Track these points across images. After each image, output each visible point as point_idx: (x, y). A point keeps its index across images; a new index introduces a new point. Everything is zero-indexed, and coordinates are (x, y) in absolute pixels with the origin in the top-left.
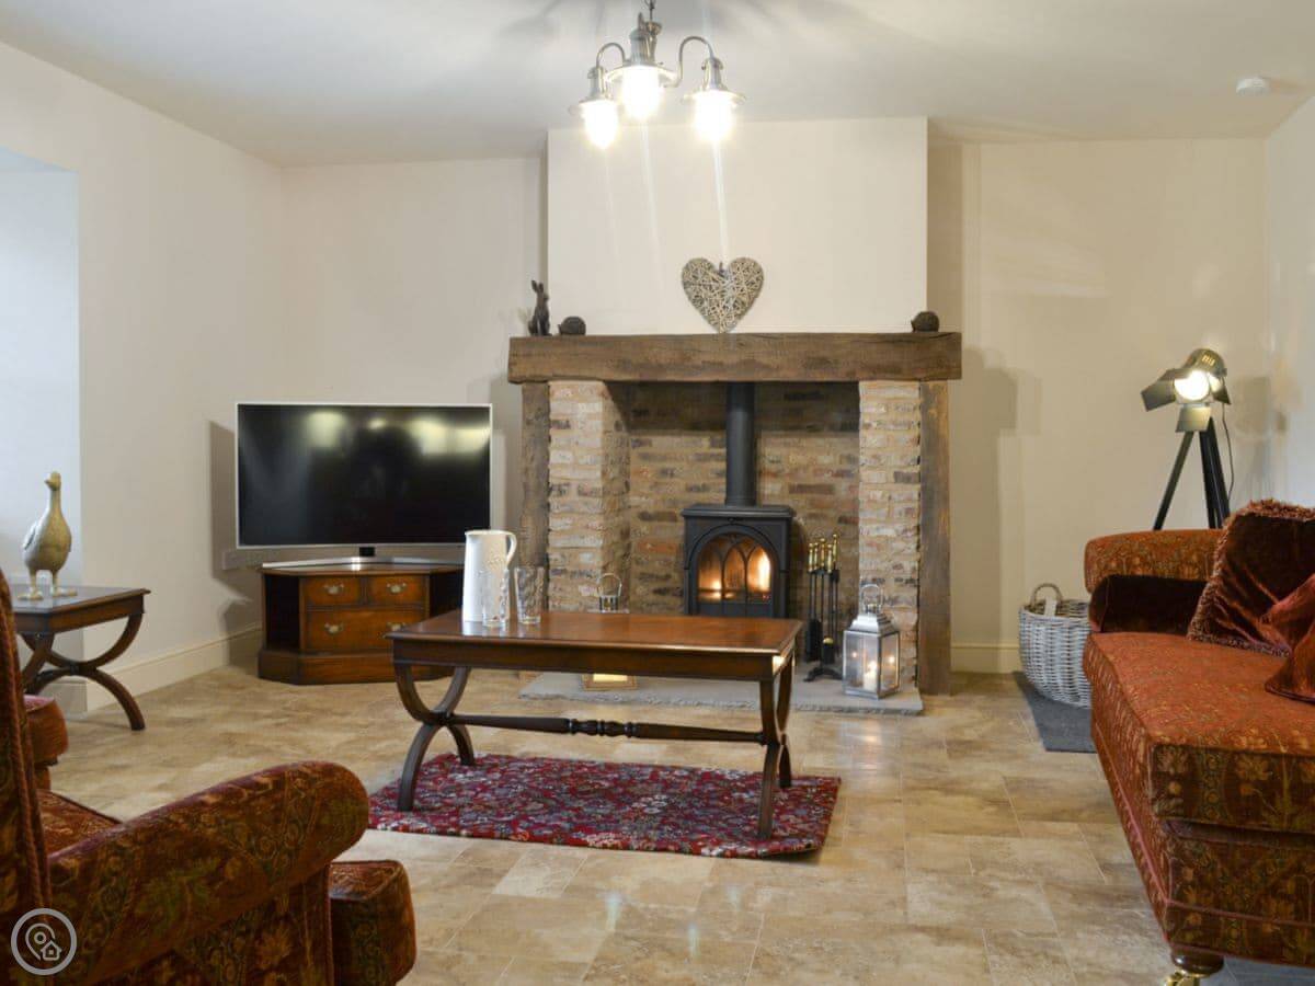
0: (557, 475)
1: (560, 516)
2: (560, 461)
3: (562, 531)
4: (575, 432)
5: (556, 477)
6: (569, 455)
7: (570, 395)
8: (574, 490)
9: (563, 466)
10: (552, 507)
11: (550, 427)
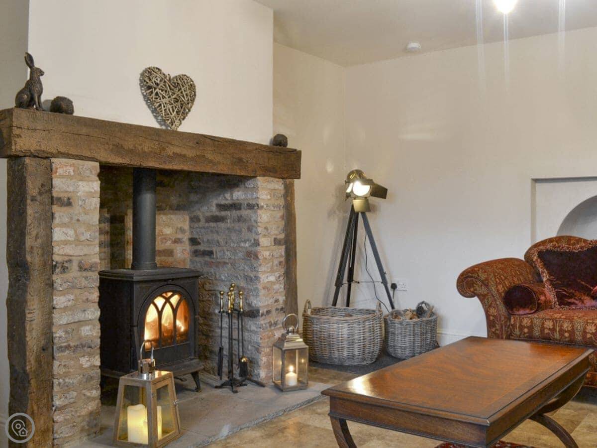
0: (61, 252)
1: (63, 293)
2: (63, 238)
3: (66, 308)
4: (76, 209)
5: (59, 253)
6: (71, 232)
7: (72, 173)
8: (75, 266)
9: (66, 243)
10: (55, 285)
11: (52, 203)
